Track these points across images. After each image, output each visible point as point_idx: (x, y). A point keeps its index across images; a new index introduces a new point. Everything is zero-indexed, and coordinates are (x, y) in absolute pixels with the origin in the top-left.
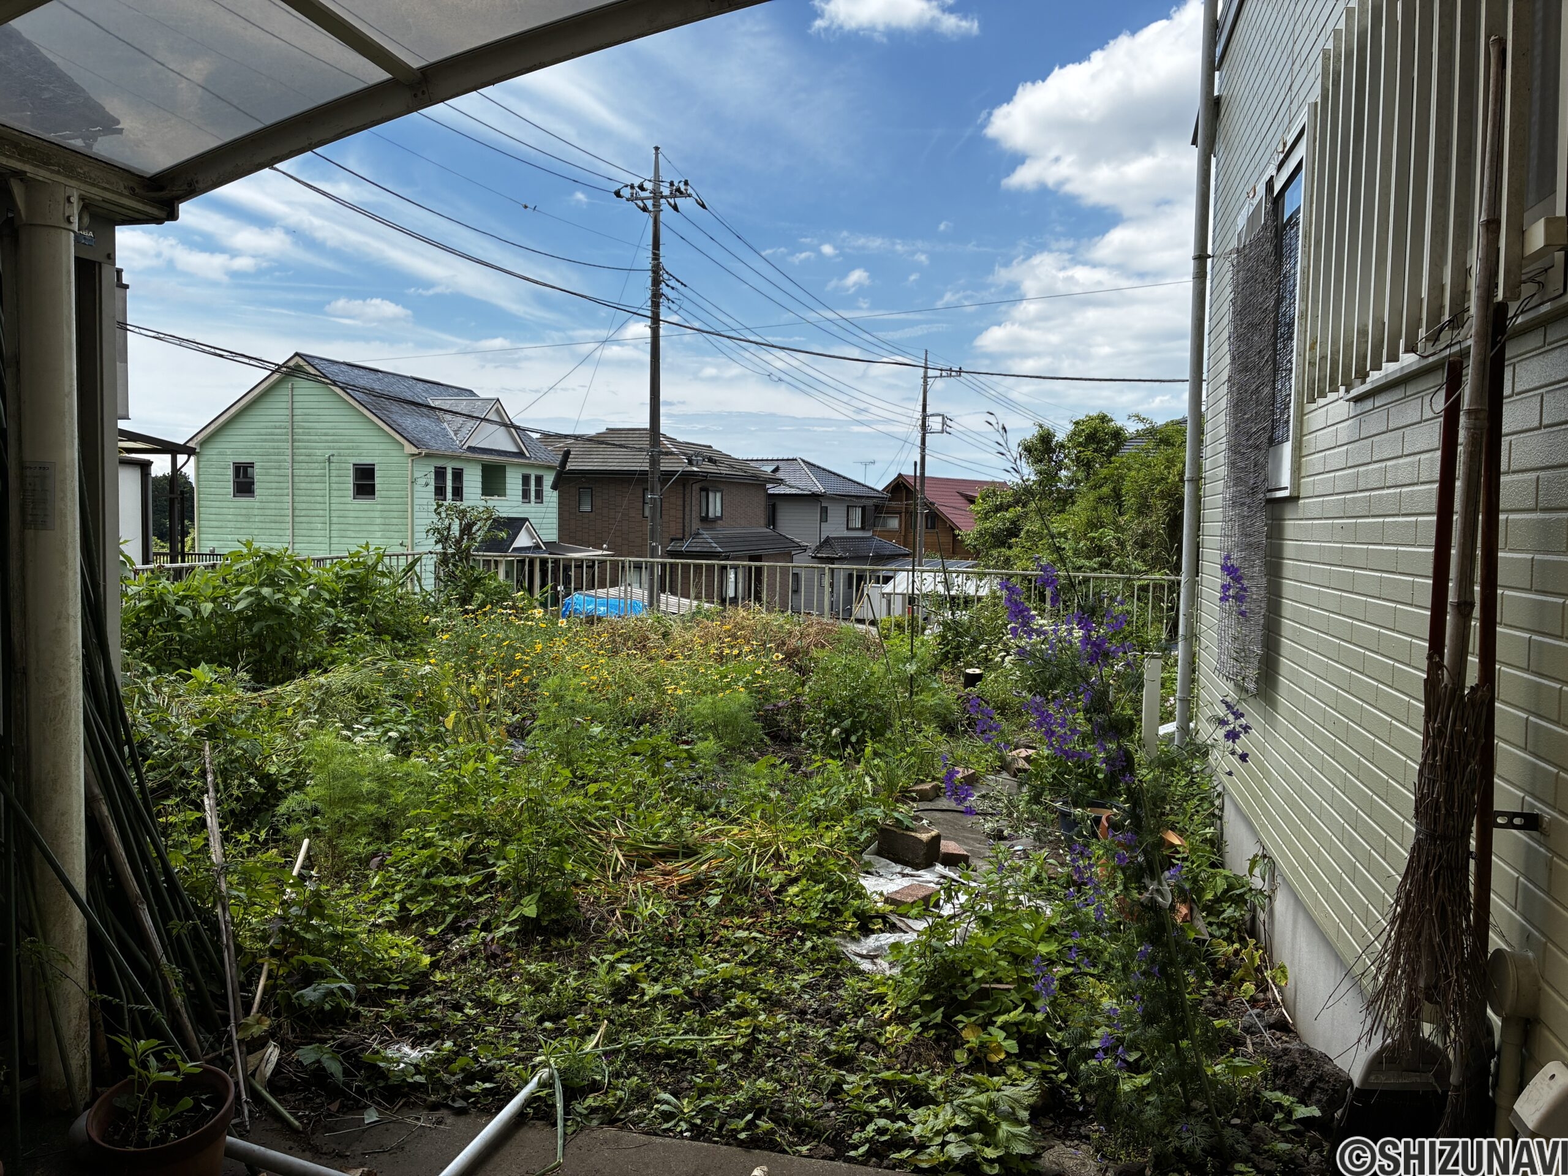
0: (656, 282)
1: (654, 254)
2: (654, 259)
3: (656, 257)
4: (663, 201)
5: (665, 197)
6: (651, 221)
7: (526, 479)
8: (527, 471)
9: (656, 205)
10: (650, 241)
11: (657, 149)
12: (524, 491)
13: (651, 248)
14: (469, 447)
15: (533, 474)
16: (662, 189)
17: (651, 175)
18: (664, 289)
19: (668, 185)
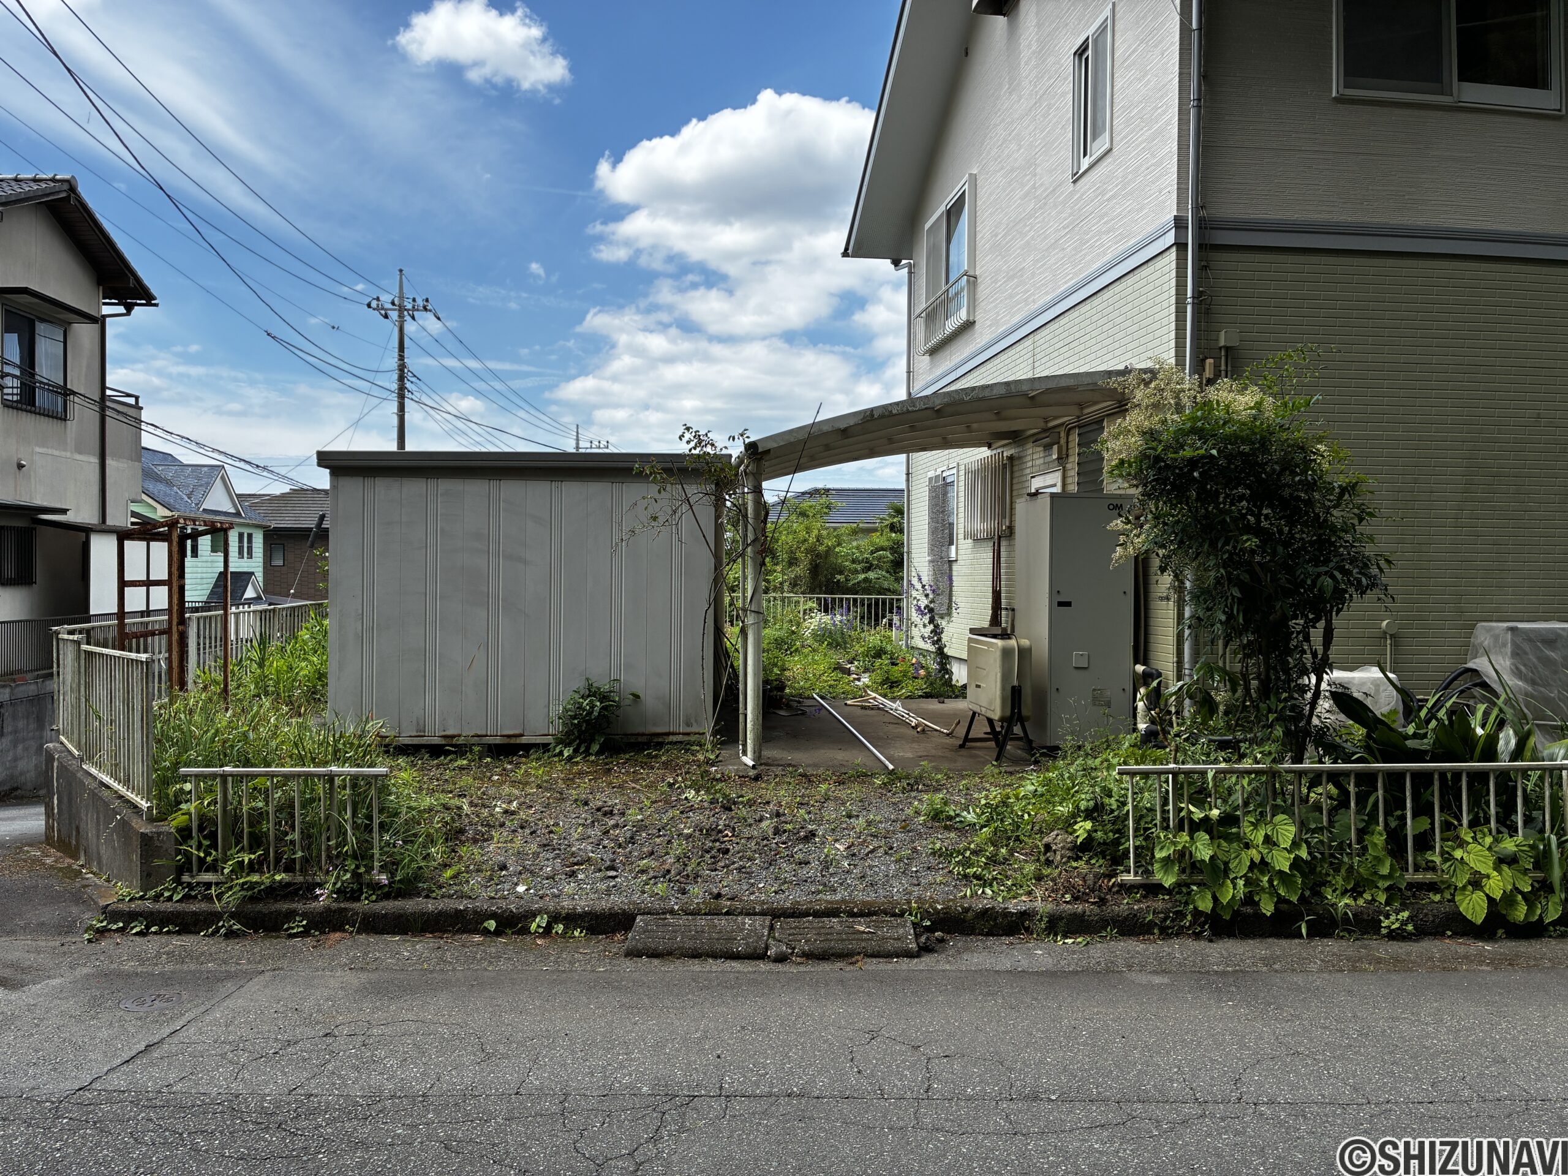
0: (401, 378)
1: (400, 355)
2: (399, 360)
3: (401, 358)
4: (406, 313)
5: (408, 310)
6: (396, 330)
7: (241, 535)
8: (242, 530)
9: (401, 316)
10: (396, 344)
11: (401, 271)
12: (239, 547)
13: (397, 350)
14: (204, 509)
15: (246, 531)
16: (405, 303)
17: (396, 292)
18: (408, 385)
19: (411, 301)
